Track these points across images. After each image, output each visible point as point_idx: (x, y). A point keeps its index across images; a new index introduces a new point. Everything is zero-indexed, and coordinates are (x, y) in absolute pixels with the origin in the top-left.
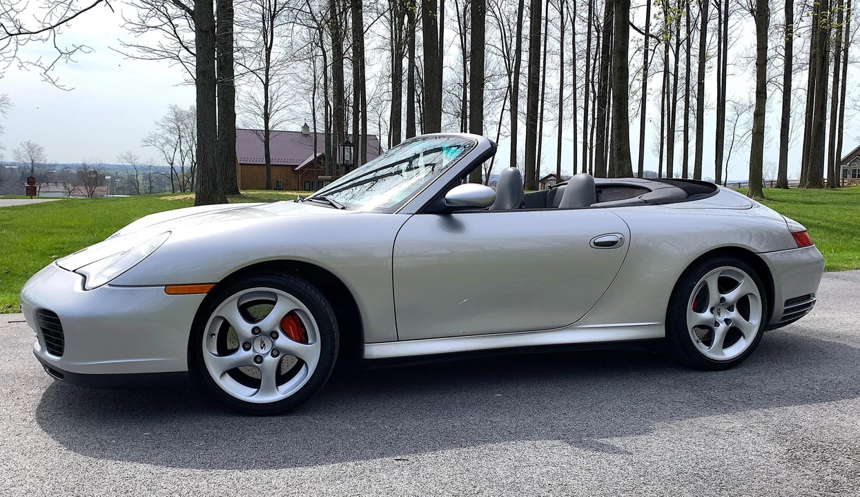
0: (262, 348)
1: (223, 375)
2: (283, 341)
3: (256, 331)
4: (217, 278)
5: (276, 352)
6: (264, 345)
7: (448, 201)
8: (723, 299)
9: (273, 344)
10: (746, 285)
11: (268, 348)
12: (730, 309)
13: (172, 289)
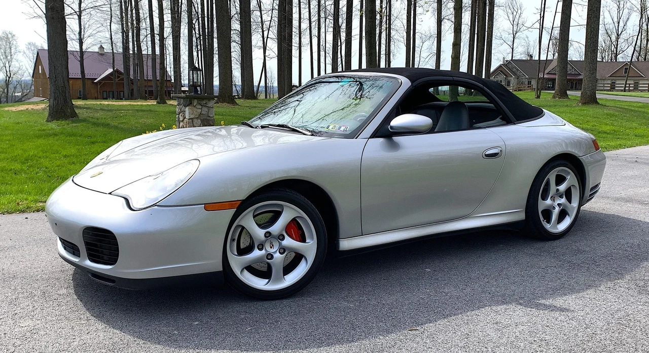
0: (271, 248)
1: (242, 271)
2: (288, 242)
3: (268, 235)
4: (243, 196)
5: (283, 250)
6: (273, 245)
7: (392, 127)
8: (558, 190)
9: (280, 244)
10: (571, 180)
11: (276, 248)
12: (561, 197)
13: (210, 206)
